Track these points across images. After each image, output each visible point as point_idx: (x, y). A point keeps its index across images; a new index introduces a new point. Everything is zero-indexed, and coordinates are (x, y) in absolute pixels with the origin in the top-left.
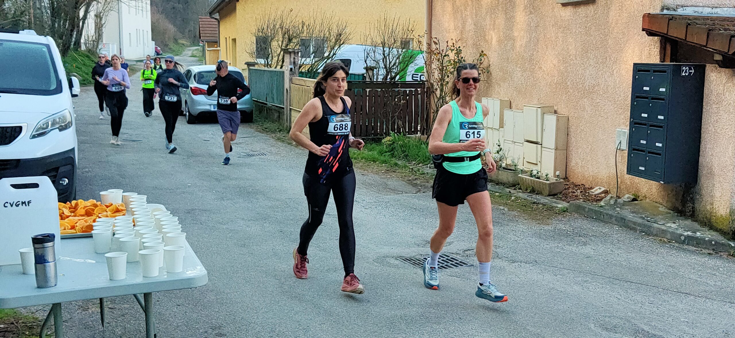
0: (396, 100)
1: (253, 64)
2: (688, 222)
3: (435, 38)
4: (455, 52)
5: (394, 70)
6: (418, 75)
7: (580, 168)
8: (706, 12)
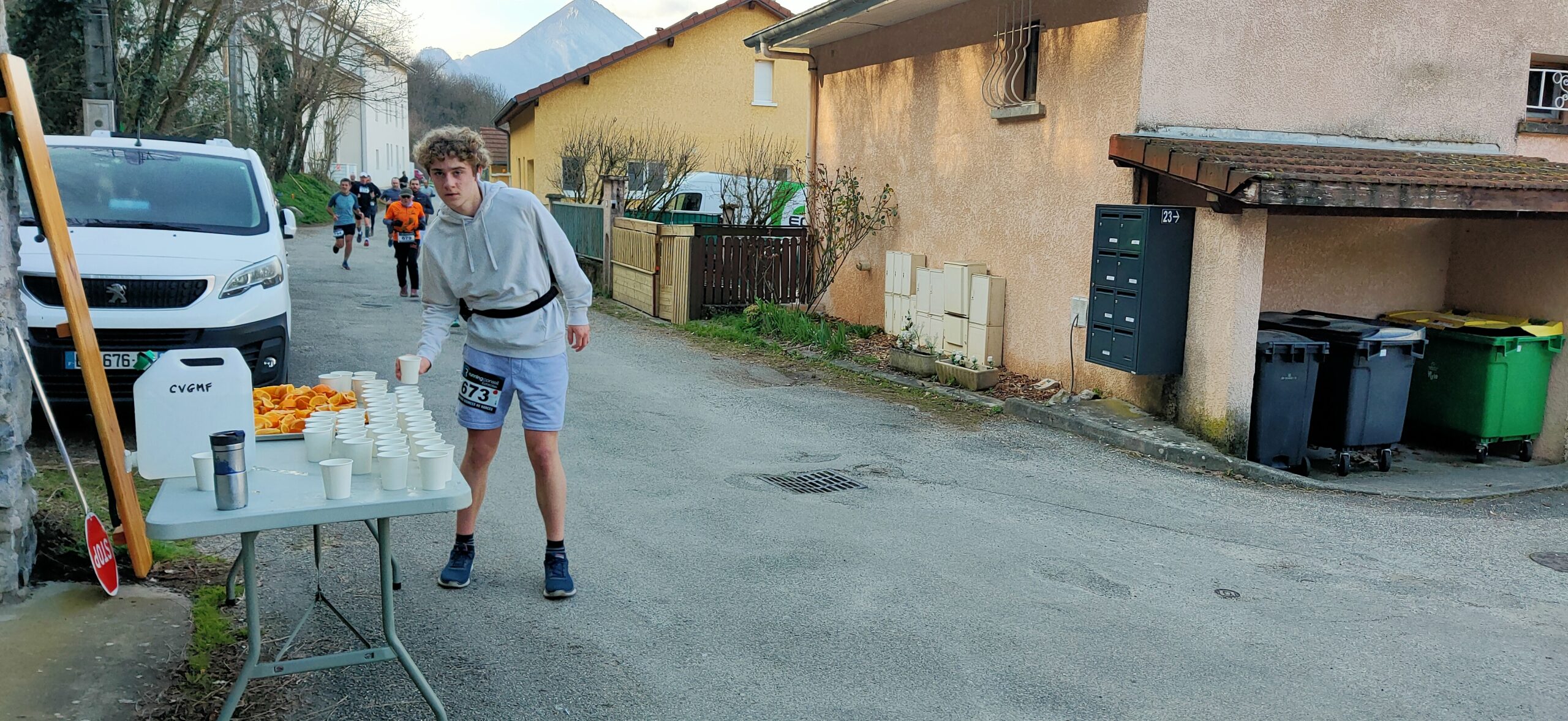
1: (559, 198)
2: (1170, 429)
4: (849, 185)
5: (764, 210)
8: (1198, 134)
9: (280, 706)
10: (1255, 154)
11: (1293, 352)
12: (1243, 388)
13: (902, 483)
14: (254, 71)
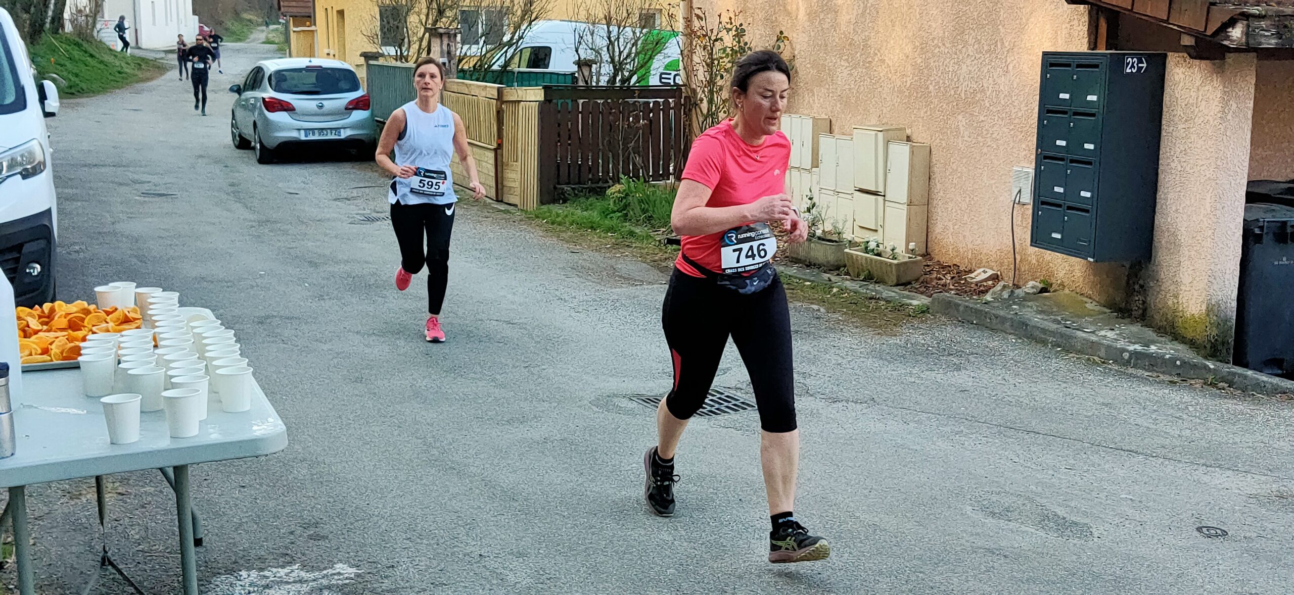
0: (631, 119)
1: (376, 56)
2: (1136, 328)
3: (699, 8)
4: (734, 33)
5: (628, 66)
6: (670, 74)
7: (951, 237)
11: (1289, 230)
12: (1227, 276)
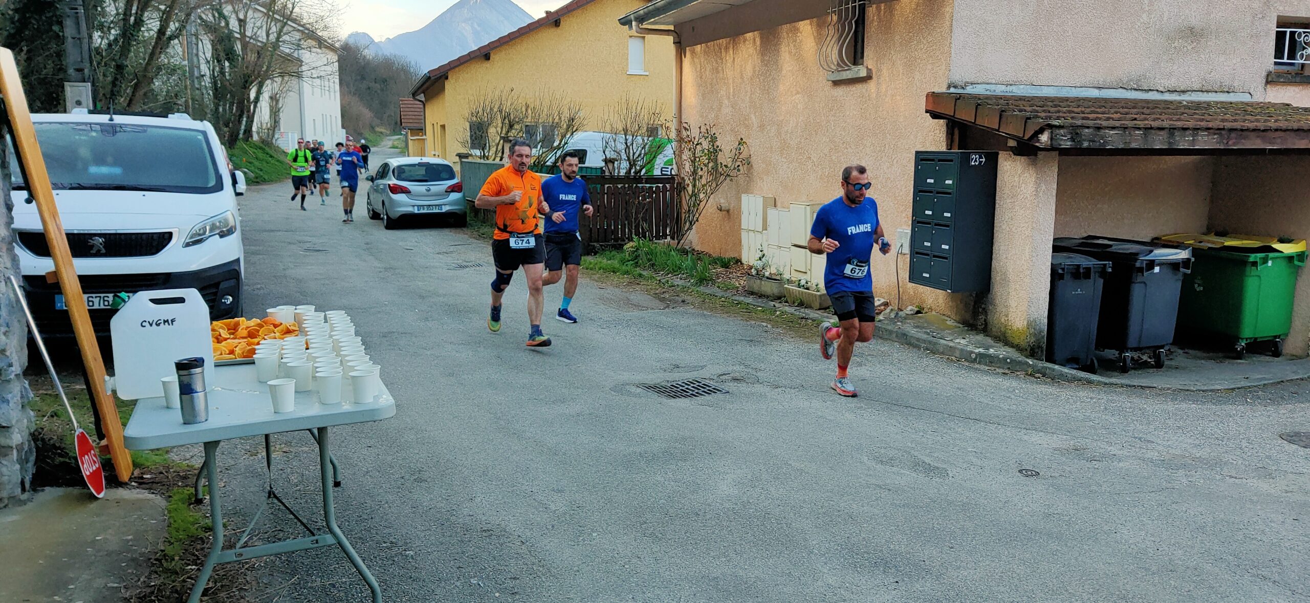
2: (980, 337)
3: (686, 122)
8: (1000, 90)
9: (240, 586)
10: (1047, 106)
11: (1082, 271)
12: (1040, 302)
13: (758, 388)
14: (209, 55)
